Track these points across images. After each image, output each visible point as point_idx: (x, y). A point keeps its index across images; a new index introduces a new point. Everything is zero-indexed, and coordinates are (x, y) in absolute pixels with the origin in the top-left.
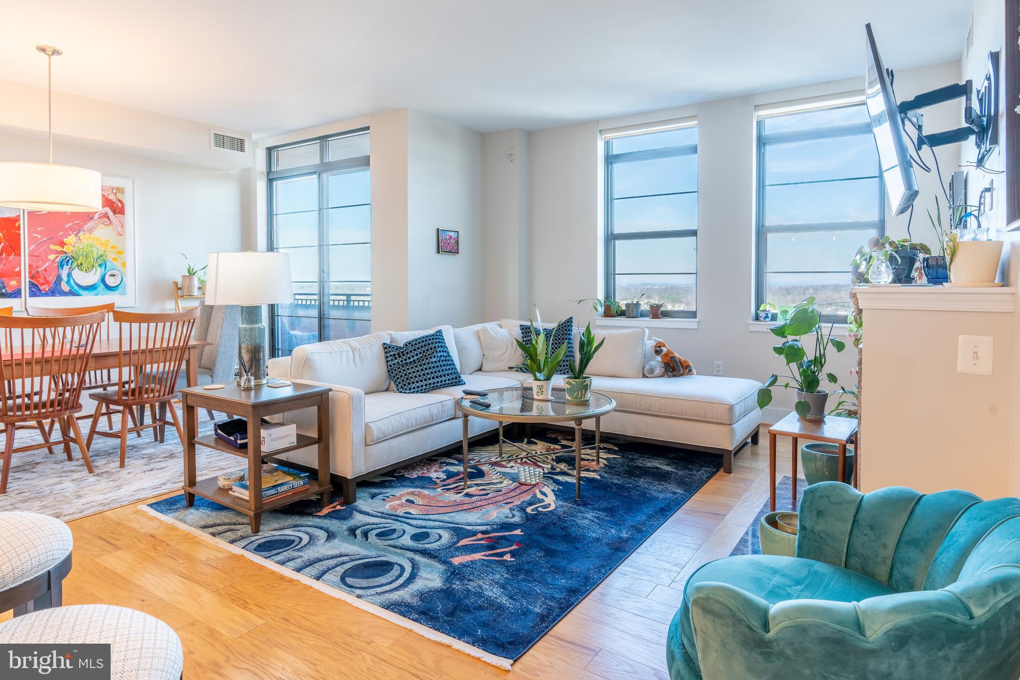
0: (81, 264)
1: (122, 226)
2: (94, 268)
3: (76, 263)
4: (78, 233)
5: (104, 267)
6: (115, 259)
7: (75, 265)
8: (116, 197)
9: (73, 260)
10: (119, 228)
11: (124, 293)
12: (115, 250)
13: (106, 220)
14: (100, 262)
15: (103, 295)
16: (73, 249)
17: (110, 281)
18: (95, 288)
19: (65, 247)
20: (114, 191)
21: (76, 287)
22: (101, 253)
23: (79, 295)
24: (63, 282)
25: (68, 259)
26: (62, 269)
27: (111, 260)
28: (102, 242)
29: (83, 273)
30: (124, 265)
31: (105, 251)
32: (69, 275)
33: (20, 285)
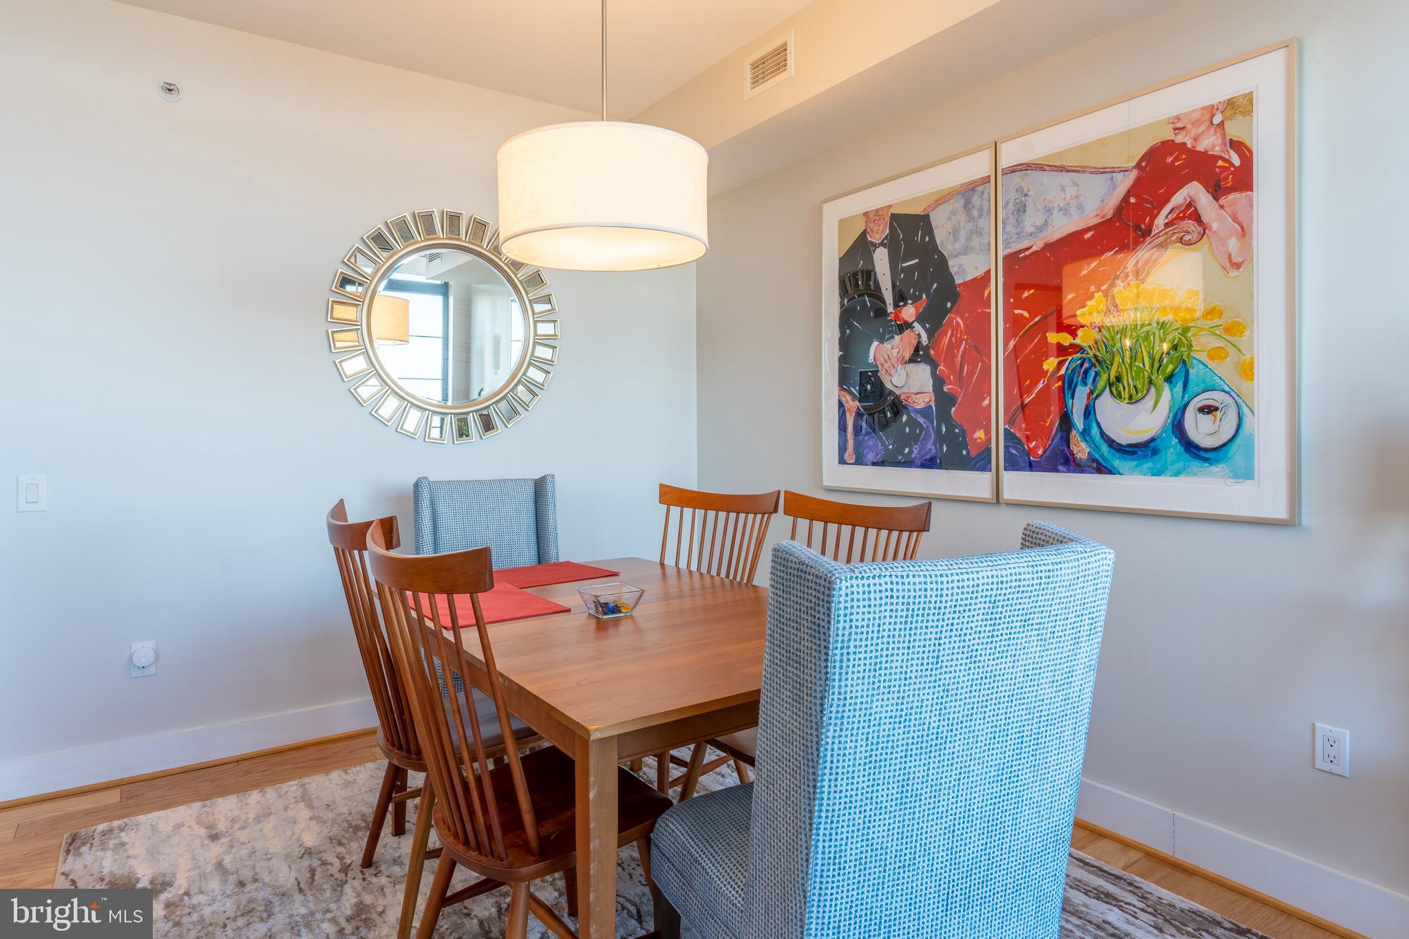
0: (1118, 379)
1: (1244, 232)
2: (1153, 389)
3: (1104, 377)
4: (1112, 285)
5: (1179, 386)
6: (1216, 354)
7: (1102, 382)
8: (1224, 135)
9: (1098, 368)
10: (1233, 244)
11: (1247, 474)
12: (1217, 321)
13: (1190, 225)
14: (1170, 368)
15: (1177, 474)
16: (1098, 337)
17: (1201, 430)
18: (1155, 452)
19: (1080, 332)
20: (1217, 119)
21: (1105, 449)
22: (1174, 337)
23: (1110, 472)
24: (1074, 432)
25: (1086, 365)
26: (1073, 397)
27: (1203, 357)
28: (1178, 299)
29: (1124, 406)
30: (1247, 371)
31: (1187, 330)
32: (1089, 412)
33: (989, 440)
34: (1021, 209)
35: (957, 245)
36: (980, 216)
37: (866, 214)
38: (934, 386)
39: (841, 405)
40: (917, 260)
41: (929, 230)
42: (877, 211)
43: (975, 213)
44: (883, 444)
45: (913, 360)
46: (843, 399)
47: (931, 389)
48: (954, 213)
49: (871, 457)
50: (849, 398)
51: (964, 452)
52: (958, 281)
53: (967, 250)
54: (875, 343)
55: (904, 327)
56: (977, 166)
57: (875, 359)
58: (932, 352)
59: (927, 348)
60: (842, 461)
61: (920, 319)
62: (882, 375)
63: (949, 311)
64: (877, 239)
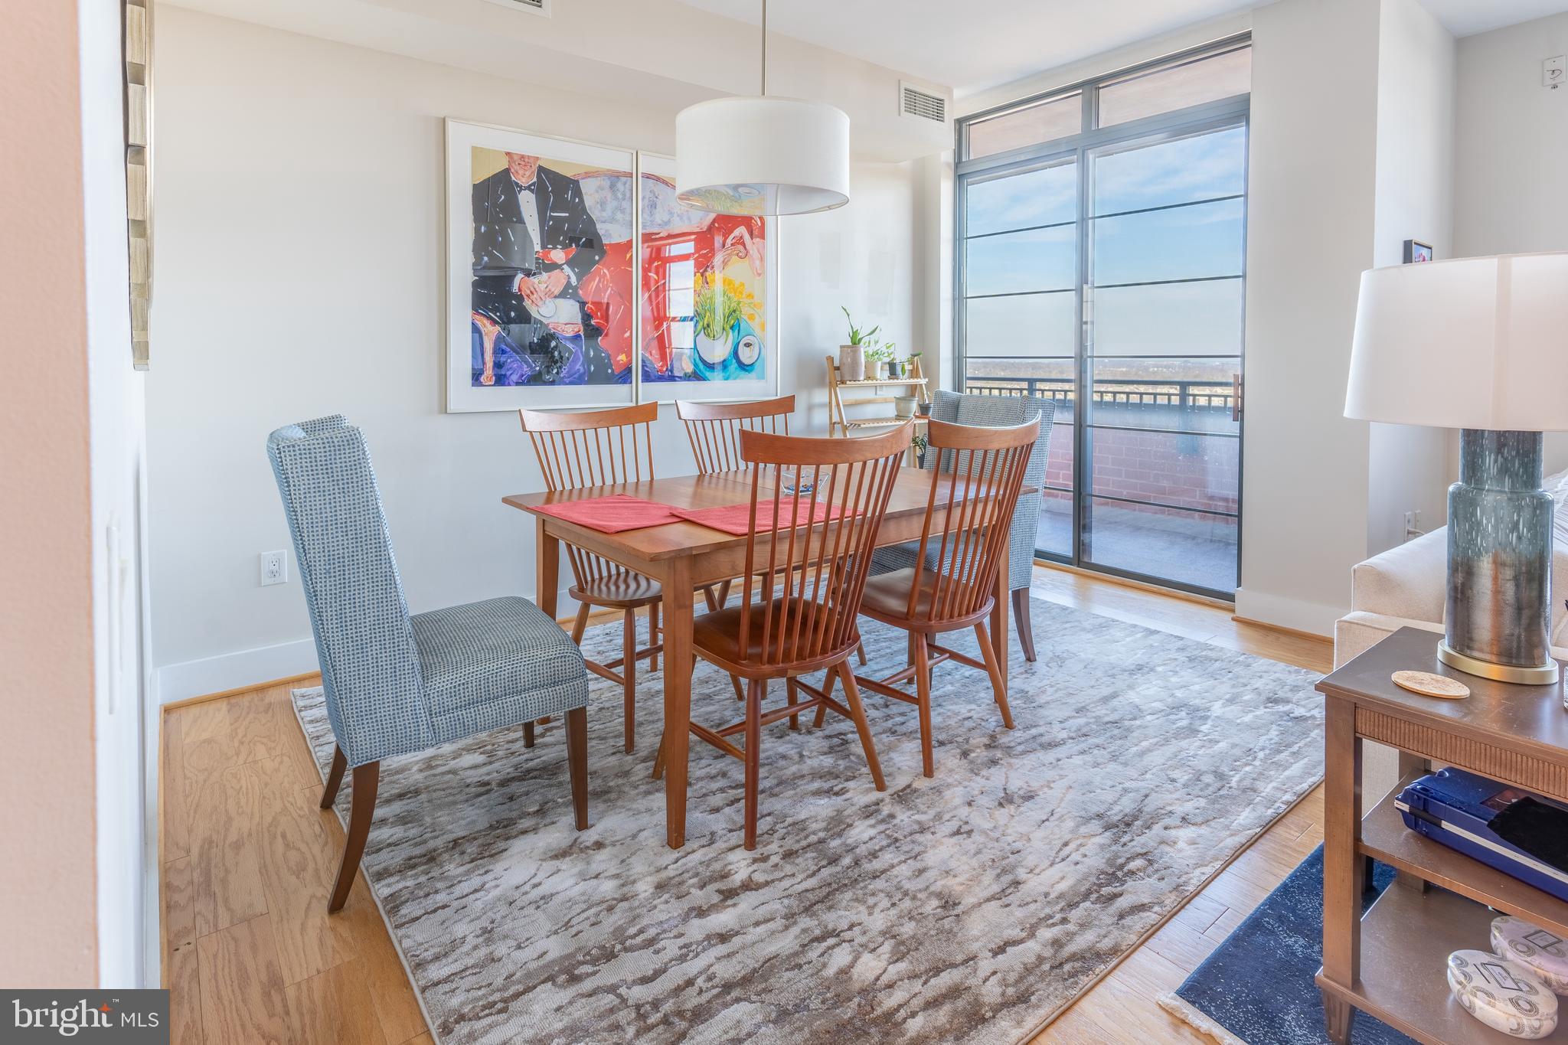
0: (708, 326)
1: (762, 259)
2: (724, 333)
3: (701, 324)
4: (705, 270)
5: (737, 331)
9: (698, 318)
10: (758, 262)
11: (762, 377)
12: (752, 301)
13: (740, 247)
14: (732, 321)
15: (735, 379)
17: (745, 356)
18: (725, 367)
22: (734, 305)
23: (704, 380)
27: (745, 317)
28: (736, 286)
29: (711, 341)
30: (763, 326)
31: (739, 303)
33: (630, 362)
34: (653, 206)
35: (604, 214)
36: (624, 199)
37: (510, 154)
38: (583, 319)
39: (476, 329)
40: (565, 214)
41: (578, 192)
42: (522, 157)
43: (620, 196)
44: (530, 365)
45: (563, 295)
46: (479, 324)
47: (580, 321)
48: (601, 188)
49: (514, 377)
50: (487, 323)
51: (610, 371)
52: (605, 242)
53: (612, 220)
54: (521, 276)
55: (554, 266)
56: (620, 162)
57: (520, 290)
58: (581, 292)
59: (575, 289)
60: (478, 384)
61: (569, 262)
62: (527, 303)
63: (597, 262)
64: (523, 181)
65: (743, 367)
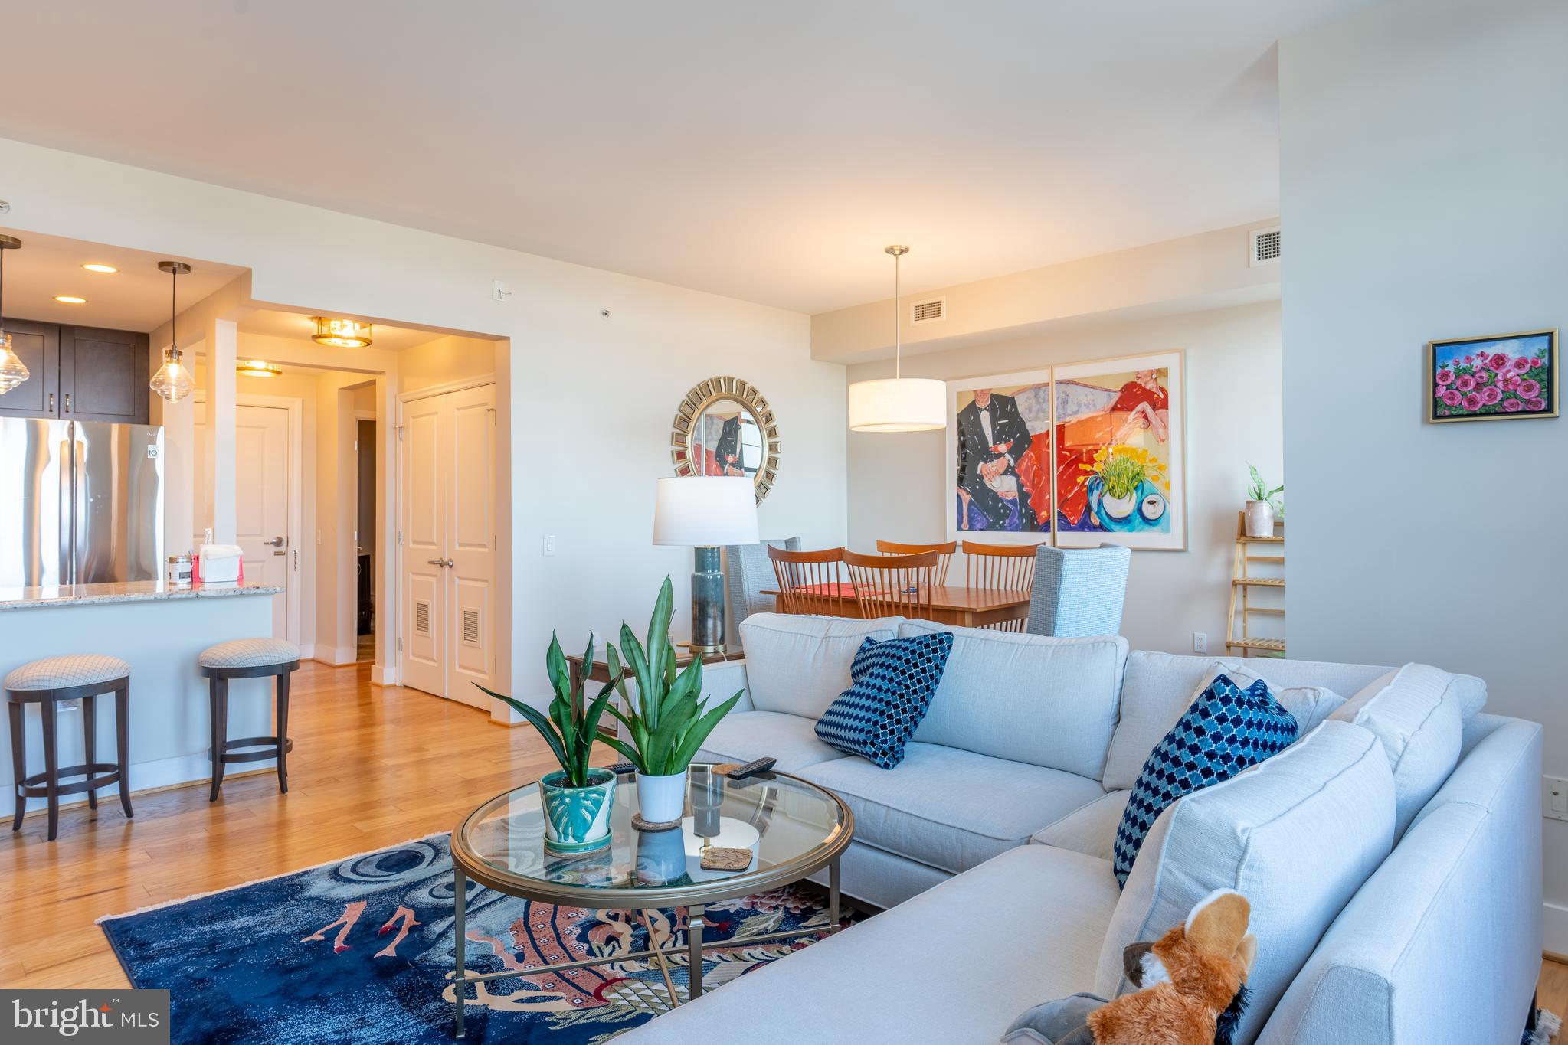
0: (1113, 488)
1: (1165, 427)
2: (1129, 493)
3: (1107, 486)
4: (1110, 444)
5: (1140, 492)
6: (1155, 478)
7: (1105, 489)
8: (1157, 384)
9: (1104, 482)
10: (1161, 431)
11: (1167, 530)
12: (1155, 464)
13: (1143, 420)
14: (1136, 483)
15: (1139, 531)
16: (1104, 467)
17: (1149, 511)
18: (1130, 522)
19: (1095, 465)
20: (1154, 376)
21: (1107, 520)
22: (1137, 469)
23: (1110, 531)
24: (1092, 512)
25: (1098, 481)
26: (1092, 495)
27: (1149, 479)
28: (1139, 453)
29: (1115, 500)
30: (1167, 486)
31: (1143, 467)
32: (1100, 503)
33: (1049, 517)
34: (1065, 402)
35: (1031, 416)
36: (1044, 402)
37: (975, 391)
38: (1018, 488)
39: (959, 496)
40: (1007, 421)
41: (1014, 405)
42: (982, 391)
43: (1041, 401)
44: (987, 518)
45: (1005, 473)
46: (960, 493)
47: (1016, 489)
48: (1029, 398)
49: (979, 526)
50: (964, 493)
51: (1036, 523)
52: (1031, 434)
53: (1036, 419)
54: (981, 463)
55: (1001, 455)
56: (1041, 377)
57: (981, 472)
58: (1016, 470)
59: (1013, 468)
60: (960, 529)
61: (1010, 452)
62: (986, 480)
63: (1027, 449)
64: (982, 406)
65: (1147, 521)
